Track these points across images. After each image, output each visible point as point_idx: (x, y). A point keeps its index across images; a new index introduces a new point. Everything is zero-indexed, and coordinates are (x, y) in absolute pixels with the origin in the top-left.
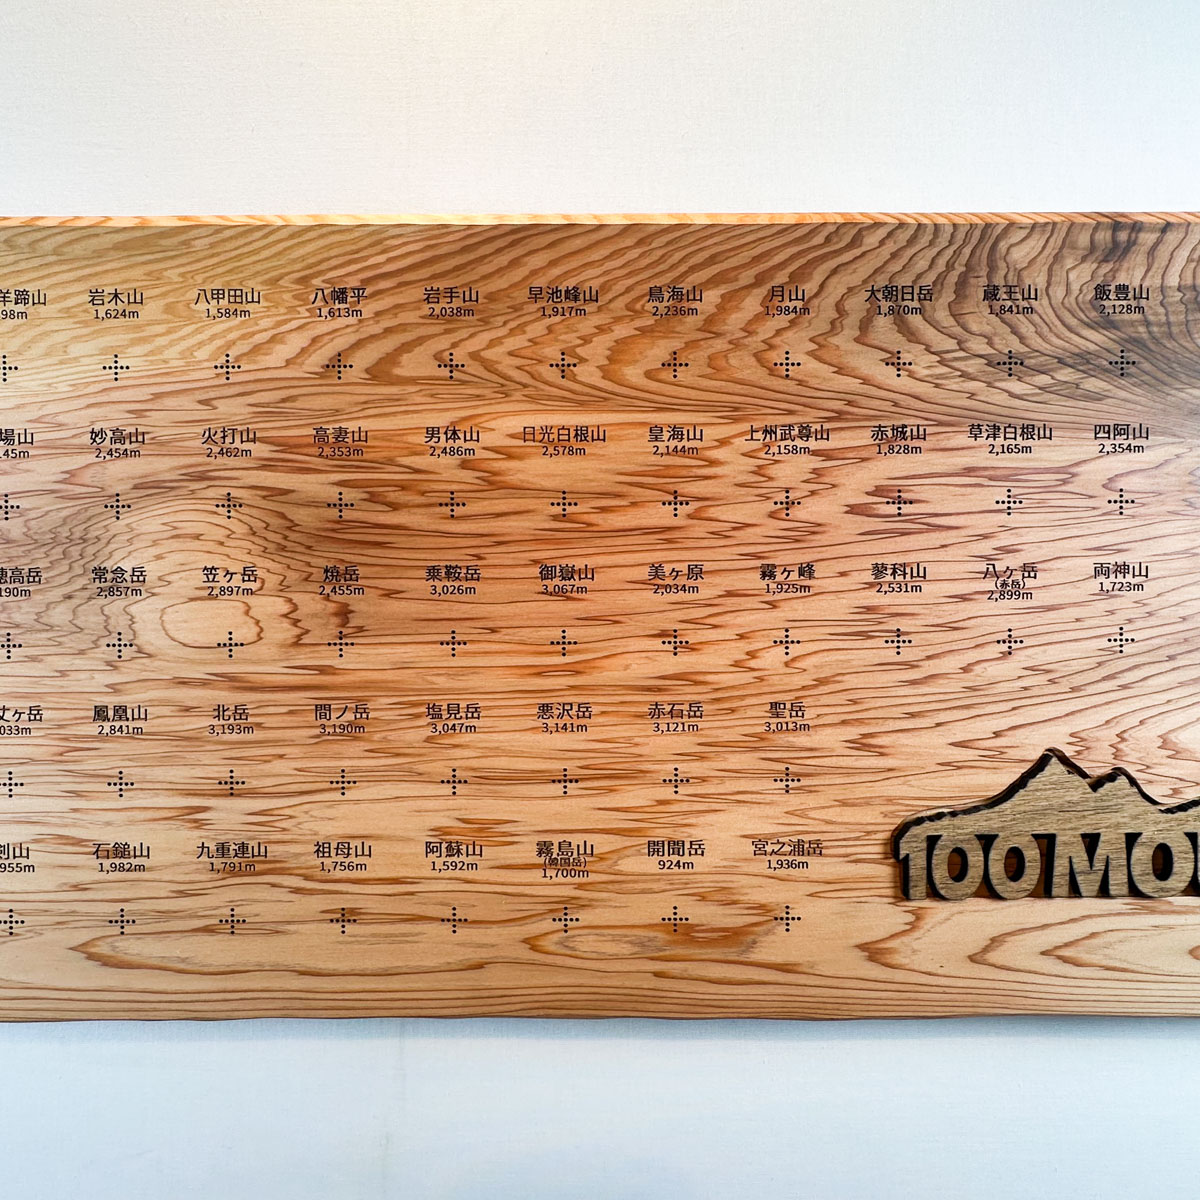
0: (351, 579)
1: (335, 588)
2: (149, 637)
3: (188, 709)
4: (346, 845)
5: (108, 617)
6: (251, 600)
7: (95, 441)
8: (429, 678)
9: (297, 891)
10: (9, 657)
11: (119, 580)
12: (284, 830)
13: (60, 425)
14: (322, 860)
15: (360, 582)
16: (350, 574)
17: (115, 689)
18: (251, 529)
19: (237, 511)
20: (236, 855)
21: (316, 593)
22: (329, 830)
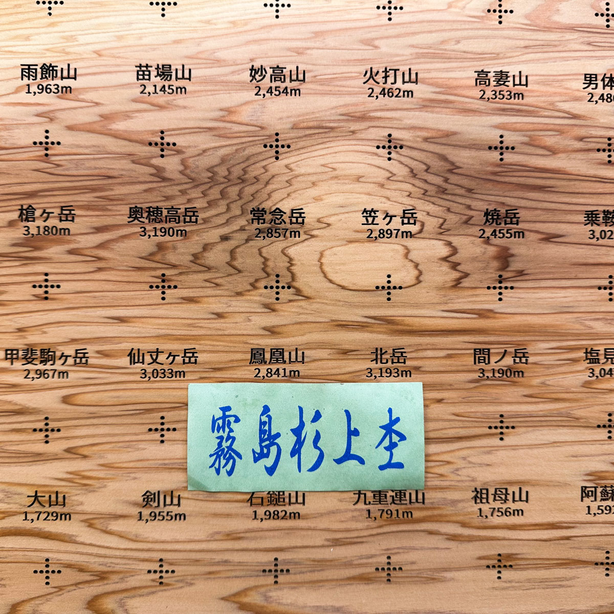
0: (511, 223)
1: (495, 231)
2: (308, 280)
3: (345, 352)
4: (504, 491)
5: (266, 259)
6: (410, 242)
7: (254, 77)
8: (587, 323)
9: (454, 538)
10: (163, 299)
11: (277, 221)
12: (441, 475)
13: (218, 61)
14: (481, 506)
15: (521, 226)
16: (512, 216)
17: (272, 331)
18: (412, 171)
19: (397, 152)
20: (393, 502)
21: (476, 236)
22: (487, 476)
